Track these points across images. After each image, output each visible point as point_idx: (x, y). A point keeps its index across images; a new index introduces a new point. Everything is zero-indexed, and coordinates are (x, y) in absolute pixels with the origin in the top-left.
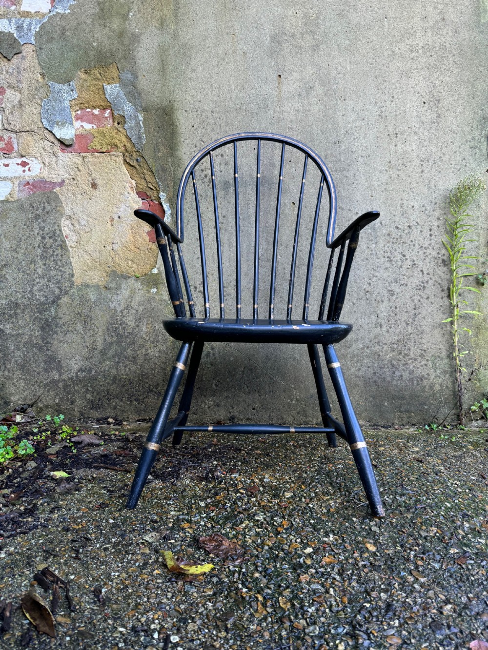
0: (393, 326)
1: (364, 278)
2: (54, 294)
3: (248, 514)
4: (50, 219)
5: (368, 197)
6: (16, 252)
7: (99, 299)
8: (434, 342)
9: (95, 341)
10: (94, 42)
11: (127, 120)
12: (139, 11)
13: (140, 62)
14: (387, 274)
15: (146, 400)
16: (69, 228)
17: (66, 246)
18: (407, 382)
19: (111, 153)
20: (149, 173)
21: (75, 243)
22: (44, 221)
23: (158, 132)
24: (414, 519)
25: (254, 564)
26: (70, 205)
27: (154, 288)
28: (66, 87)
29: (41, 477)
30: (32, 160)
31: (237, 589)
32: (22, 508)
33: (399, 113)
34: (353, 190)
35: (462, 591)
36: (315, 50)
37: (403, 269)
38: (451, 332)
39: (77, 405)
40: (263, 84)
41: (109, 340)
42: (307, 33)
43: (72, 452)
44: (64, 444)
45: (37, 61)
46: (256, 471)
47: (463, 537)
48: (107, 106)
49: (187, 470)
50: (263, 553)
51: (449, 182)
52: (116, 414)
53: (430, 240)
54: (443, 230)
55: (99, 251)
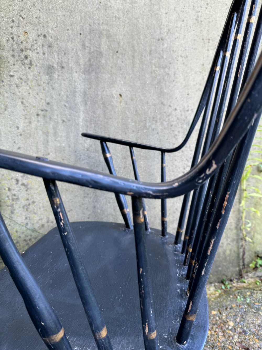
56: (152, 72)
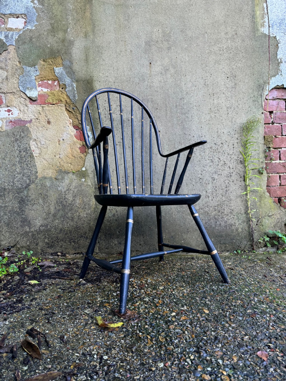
0: (215, 197)
1: (198, 171)
2: (26, 183)
3: (140, 298)
4: (24, 141)
5: (200, 128)
6: (4, 160)
7: (52, 185)
8: (237, 205)
9: (50, 209)
10: (48, 44)
11: (67, 86)
12: (73, 28)
13: (74, 55)
14: (211, 169)
15: (79, 242)
16: (35, 146)
17: (33, 156)
18: (224, 228)
19: (58, 105)
20: (80, 115)
21: (38, 154)
22: (20, 142)
23: (84, 93)
24: (229, 297)
25: (145, 321)
26: (35, 133)
27: (83, 178)
28: (32, 69)
29: (23, 284)
30: (13, 109)
31: (136, 333)
32: (14, 300)
33: (214, 83)
34: (191, 124)
35: (254, 330)
36: (169, 50)
37: (219, 166)
38: (246, 200)
39: (39, 246)
40: (141, 67)
41: (58, 208)
42: (165, 41)
43: (39, 271)
44: (34, 266)
45: (16, 55)
46: (143, 277)
47: (254, 305)
48: (56, 79)
49: (105, 278)
50: (149, 316)
51: (242, 119)
52: (62, 250)
53: (233, 150)
54: (240, 145)
55: (52, 159)
56: (177, 117)
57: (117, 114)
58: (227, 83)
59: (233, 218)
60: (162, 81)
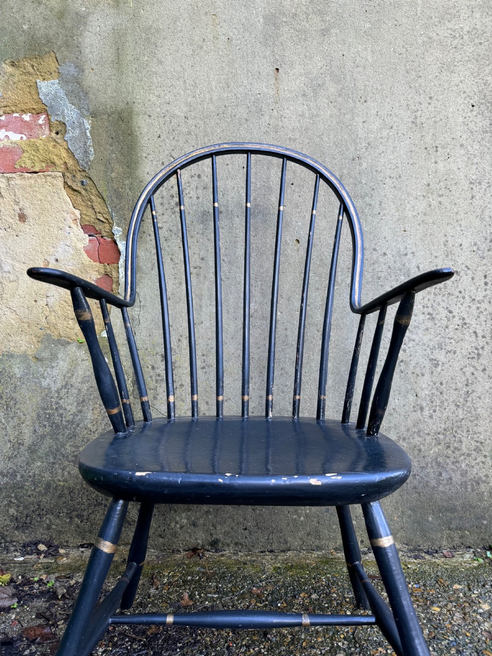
0: (438, 408)
5: (400, 232)
7: (27, 374)
9: (21, 433)
10: (25, 24)
11: (69, 128)
13: (88, 51)
14: (429, 337)
15: (93, 516)
18: (459, 488)
19: (46, 173)
20: (99, 200)
23: (111, 145)
33: (439, 119)
34: (378, 223)
36: (325, 35)
37: (450, 330)
40: (254, 80)
41: (40, 431)
42: (313, 13)
48: (42, 109)
52: (51, 538)
53: (486, 290)
55: (28, 308)
57: (191, 198)
58: (471, 119)
59: (483, 463)
60: (307, 115)
